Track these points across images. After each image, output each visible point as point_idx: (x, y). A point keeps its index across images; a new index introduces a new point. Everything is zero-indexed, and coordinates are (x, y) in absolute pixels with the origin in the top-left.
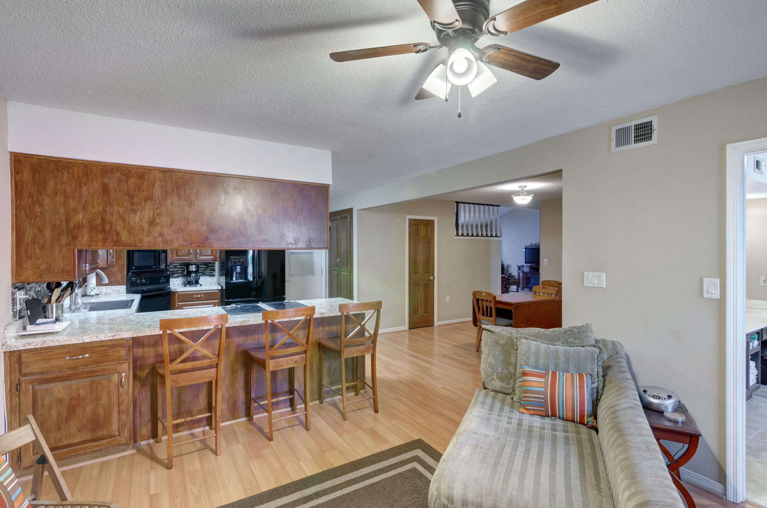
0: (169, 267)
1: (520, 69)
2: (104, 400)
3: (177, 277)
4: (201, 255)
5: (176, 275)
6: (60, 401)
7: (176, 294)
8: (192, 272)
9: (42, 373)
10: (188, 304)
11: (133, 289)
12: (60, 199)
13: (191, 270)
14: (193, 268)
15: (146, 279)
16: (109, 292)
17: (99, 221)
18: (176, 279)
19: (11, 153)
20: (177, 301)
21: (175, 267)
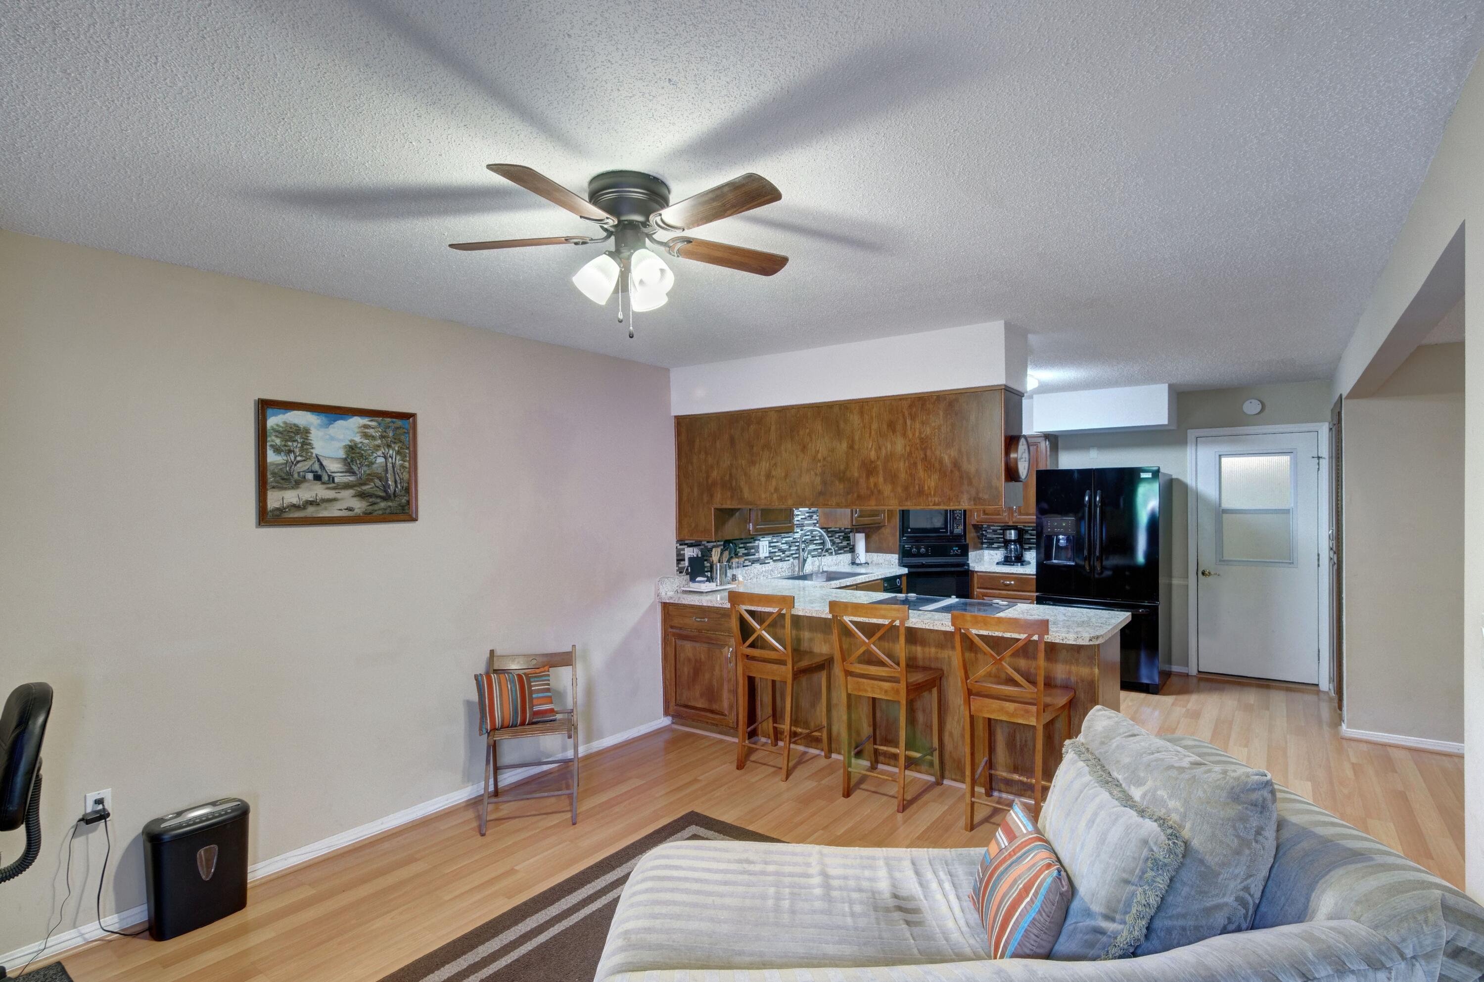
0: (986, 531)
1: (725, 211)
2: (717, 672)
3: (998, 548)
4: (1020, 514)
5: (995, 545)
6: (689, 660)
7: (975, 575)
8: (1011, 541)
9: (681, 628)
10: (991, 593)
11: (906, 560)
12: (702, 456)
13: (1008, 538)
14: (1012, 535)
15: (927, 548)
16: (881, 561)
17: (727, 478)
18: (996, 552)
19: (675, 417)
20: (976, 586)
21: (994, 531)
